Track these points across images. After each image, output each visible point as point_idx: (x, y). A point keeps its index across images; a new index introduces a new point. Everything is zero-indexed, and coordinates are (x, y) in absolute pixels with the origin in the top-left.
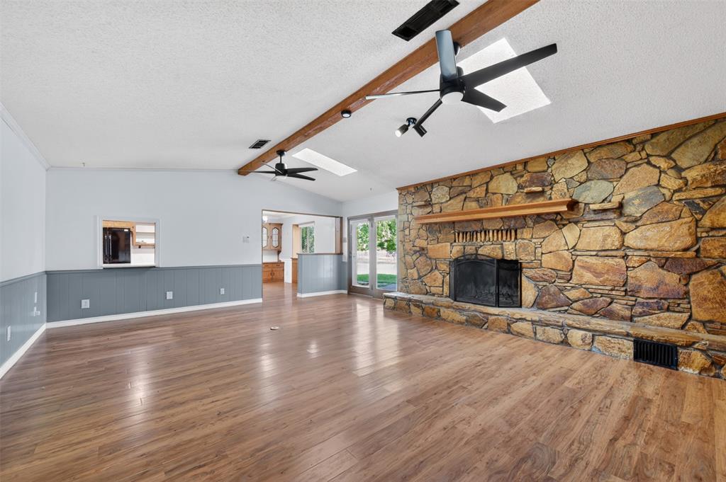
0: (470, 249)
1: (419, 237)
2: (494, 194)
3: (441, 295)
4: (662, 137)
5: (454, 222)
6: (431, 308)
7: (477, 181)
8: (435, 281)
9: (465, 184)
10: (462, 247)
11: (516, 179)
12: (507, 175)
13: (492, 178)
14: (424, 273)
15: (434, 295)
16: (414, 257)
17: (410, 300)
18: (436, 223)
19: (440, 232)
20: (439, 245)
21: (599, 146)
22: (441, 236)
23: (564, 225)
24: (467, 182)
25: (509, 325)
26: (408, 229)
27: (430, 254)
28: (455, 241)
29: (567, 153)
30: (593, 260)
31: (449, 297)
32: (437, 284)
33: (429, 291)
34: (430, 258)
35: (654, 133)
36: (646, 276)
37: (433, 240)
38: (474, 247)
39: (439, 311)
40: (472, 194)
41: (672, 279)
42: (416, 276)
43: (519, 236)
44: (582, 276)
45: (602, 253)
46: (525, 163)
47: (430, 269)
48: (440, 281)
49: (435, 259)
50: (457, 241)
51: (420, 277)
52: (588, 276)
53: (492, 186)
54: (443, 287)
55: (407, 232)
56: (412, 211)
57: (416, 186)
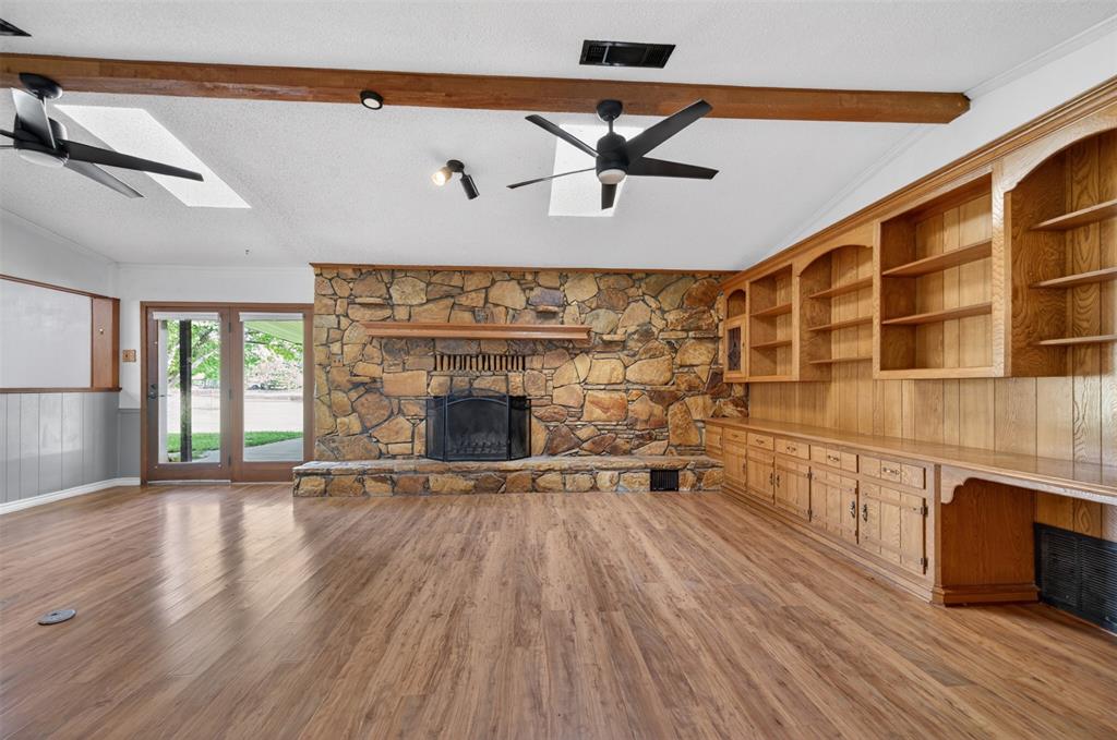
0: (461, 382)
1: (364, 358)
2: (496, 305)
3: (409, 456)
4: (653, 279)
5: (433, 339)
6: (411, 479)
7: (473, 282)
8: (397, 433)
9: (452, 284)
10: (448, 378)
11: (524, 290)
12: (514, 282)
13: (494, 282)
14: (375, 423)
15: (394, 457)
16: (353, 395)
18: (400, 338)
19: (408, 353)
20: (406, 374)
21: (608, 274)
22: (410, 360)
23: (576, 355)
24: (456, 280)
25: (534, 480)
26: (338, 344)
27: (388, 389)
28: (435, 369)
29: (581, 273)
30: (602, 395)
31: (427, 456)
32: (403, 439)
33: (384, 451)
34: (387, 397)
35: (648, 273)
36: (641, 408)
37: (395, 365)
38: (467, 379)
39: (428, 480)
40: (463, 300)
41: (658, 409)
42: (356, 427)
43: (527, 365)
44: (592, 413)
45: (610, 386)
46: (536, 272)
47: (387, 414)
48: (405, 437)
49: (398, 398)
50: (439, 369)
51: (365, 430)
52: (598, 413)
53: (495, 293)
54: (412, 442)
55: (336, 348)
56: (350, 312)
57: (358, 269)
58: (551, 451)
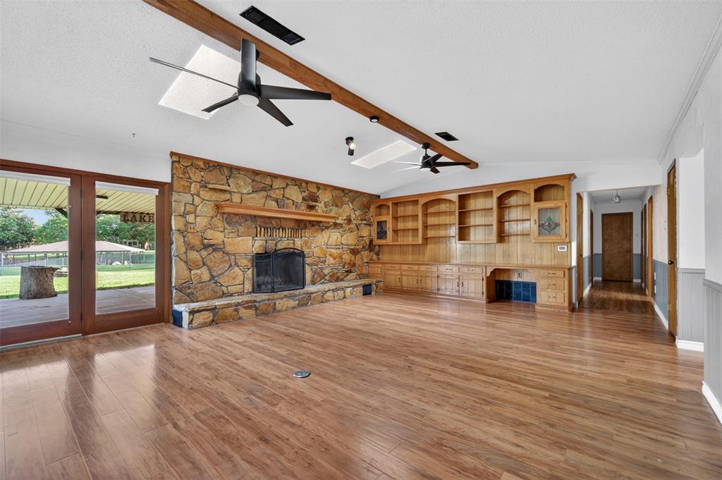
0: (271, 245)
1: (212, 227)
2: (288, 199)
3: (241, 294)
4: (350, 194)
5: (255, 216)
6: (266, 304)
7: (278, 184)
8: (234, 278)
9: (266, 183)
10: (265, 242)
11: (301, 192)
12: (296, 187)
13: (287, 185)
14: (220, 272)
15: (231, 295)
16: (204, 253)
17: (238, 304)
18: (236, 215)
19: (241, 226)
20: (240, 239)
21: (335, 189)
22: (242, 229)
23: (323, 230)
24: (268, 181)
26: (193, 216)
27: (228, 249)
28: (257, 236)
29: (326, 187)
30: (333, 251)
31: (253, 292)
32: (237, 282)
33: (225, 291)
34: (227, 254)
35: (350, 191)
36: (347, 257)
37: (232, 232)
38: (274, 242)
39: (275, 304)
40: (272, 193)
41: (353, 258)
42: (206, 277)
43: (303, 235)
44: (329, 260)
45: (337, 246)
46: (307, 182)
47: (228, 266)
48: (240, 278)
49: (234, 255)
50: (258, 235)
51: (213, 277)
52: (332, 261)
53: (287, 191)
54: (243, 284)
55: (191, 218)
56: (201, 193)
57: (207, 162)
58: (313, 283)
